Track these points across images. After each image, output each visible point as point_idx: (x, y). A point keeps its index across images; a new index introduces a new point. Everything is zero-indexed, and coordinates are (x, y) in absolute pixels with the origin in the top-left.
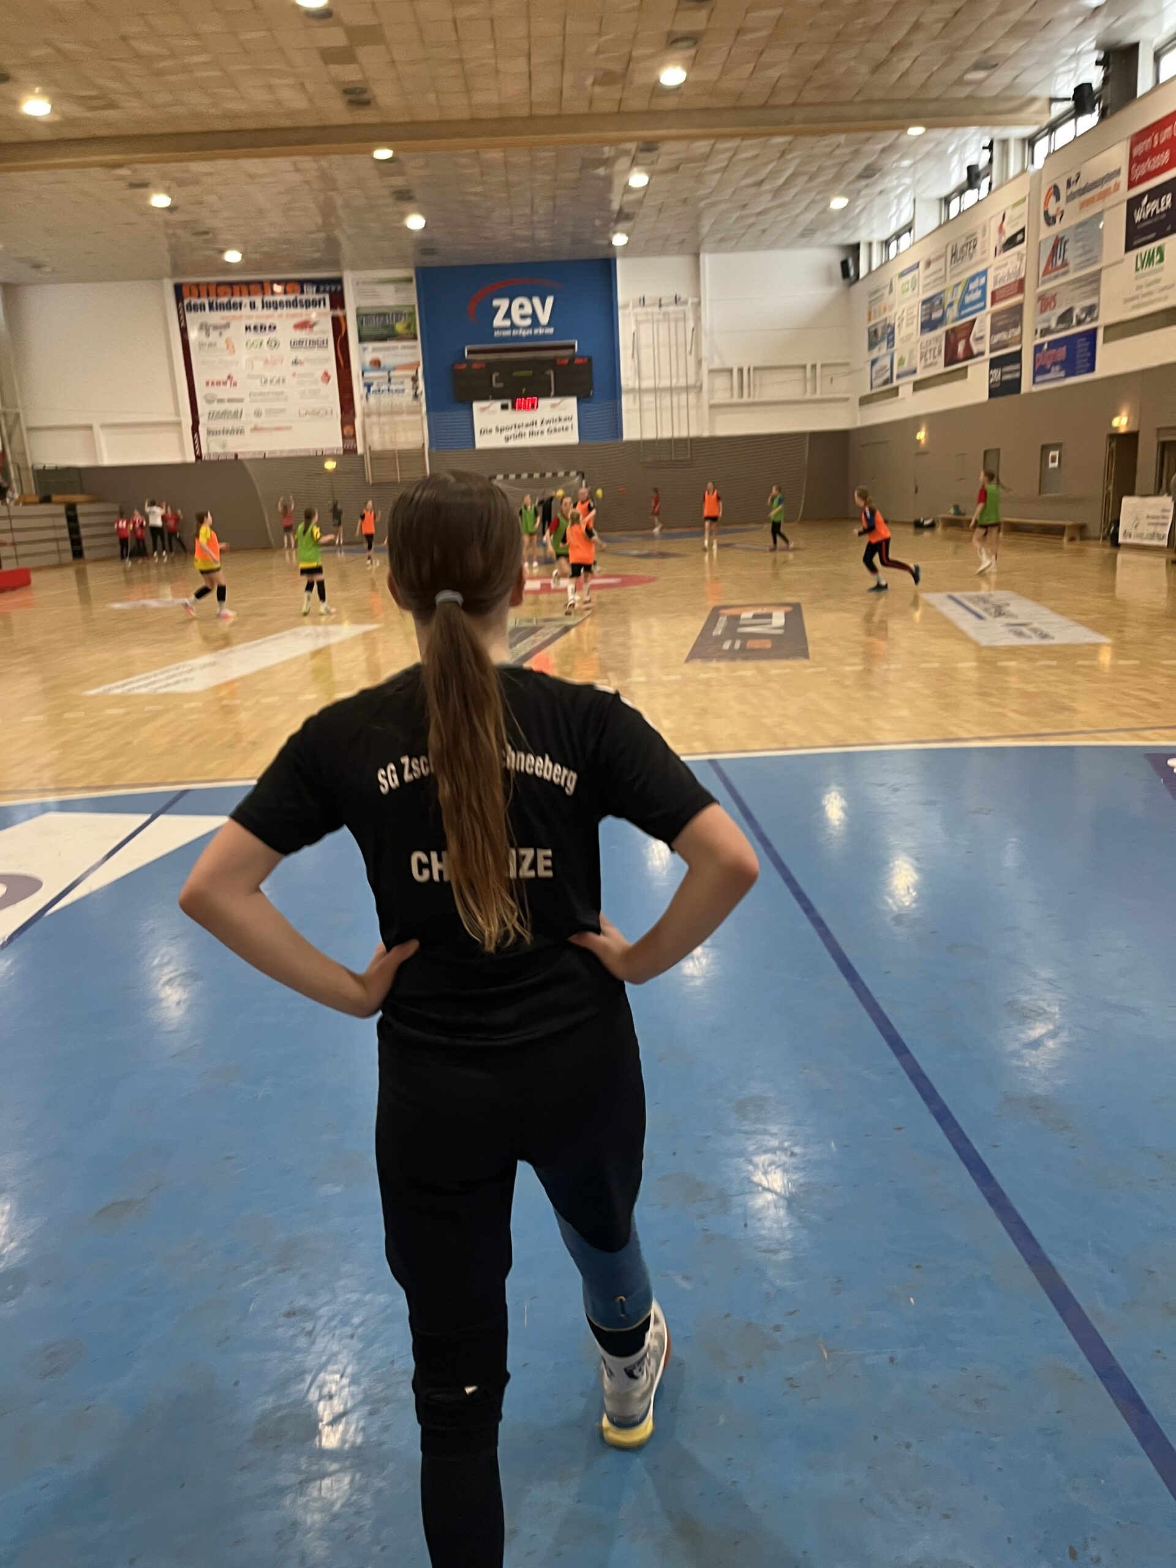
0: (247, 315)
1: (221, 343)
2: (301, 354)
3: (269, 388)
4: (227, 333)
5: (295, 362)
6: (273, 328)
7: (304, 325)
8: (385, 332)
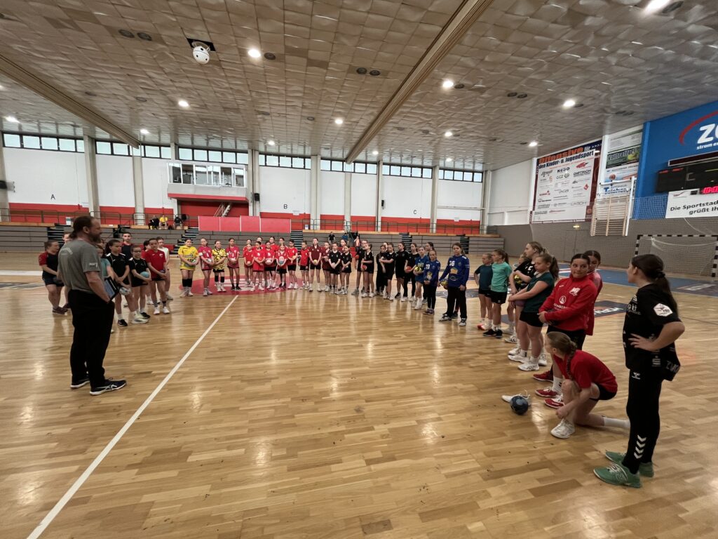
0: (560, 166)
1: (548, 179)
2: (577, 178)
3: (562, 194)
4: (551, 174)
5: (575, 182)
6: (568, 169)
7: (582, 165)
8: (621, 161)
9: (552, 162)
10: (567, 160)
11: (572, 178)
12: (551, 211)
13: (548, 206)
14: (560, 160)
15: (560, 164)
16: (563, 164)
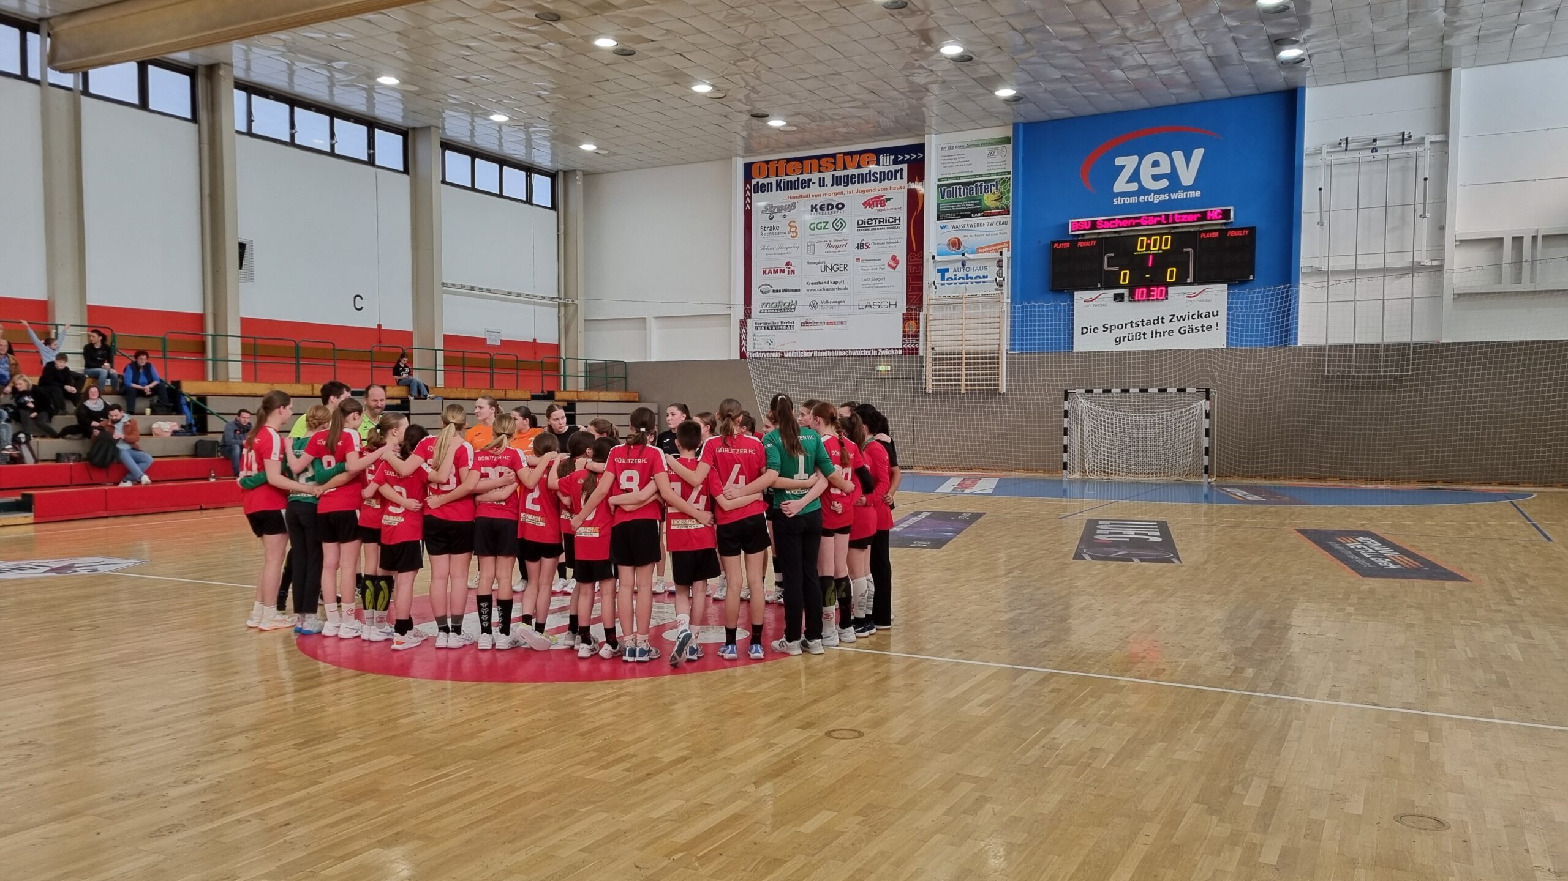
0: (816, 194)
1: (784, 227)
2: (868, 236)
3: (830, 276)
4: (791, 215)
6: (841, 206)
7: (877, 202)
8: (970, 205)
9: (793, 178)
10: (836, 181)
11: (851, 234)
12: (807, 323)
13: (790, 307)
14: (815, 177)
15: (815, 189)
16: (824, 190)
